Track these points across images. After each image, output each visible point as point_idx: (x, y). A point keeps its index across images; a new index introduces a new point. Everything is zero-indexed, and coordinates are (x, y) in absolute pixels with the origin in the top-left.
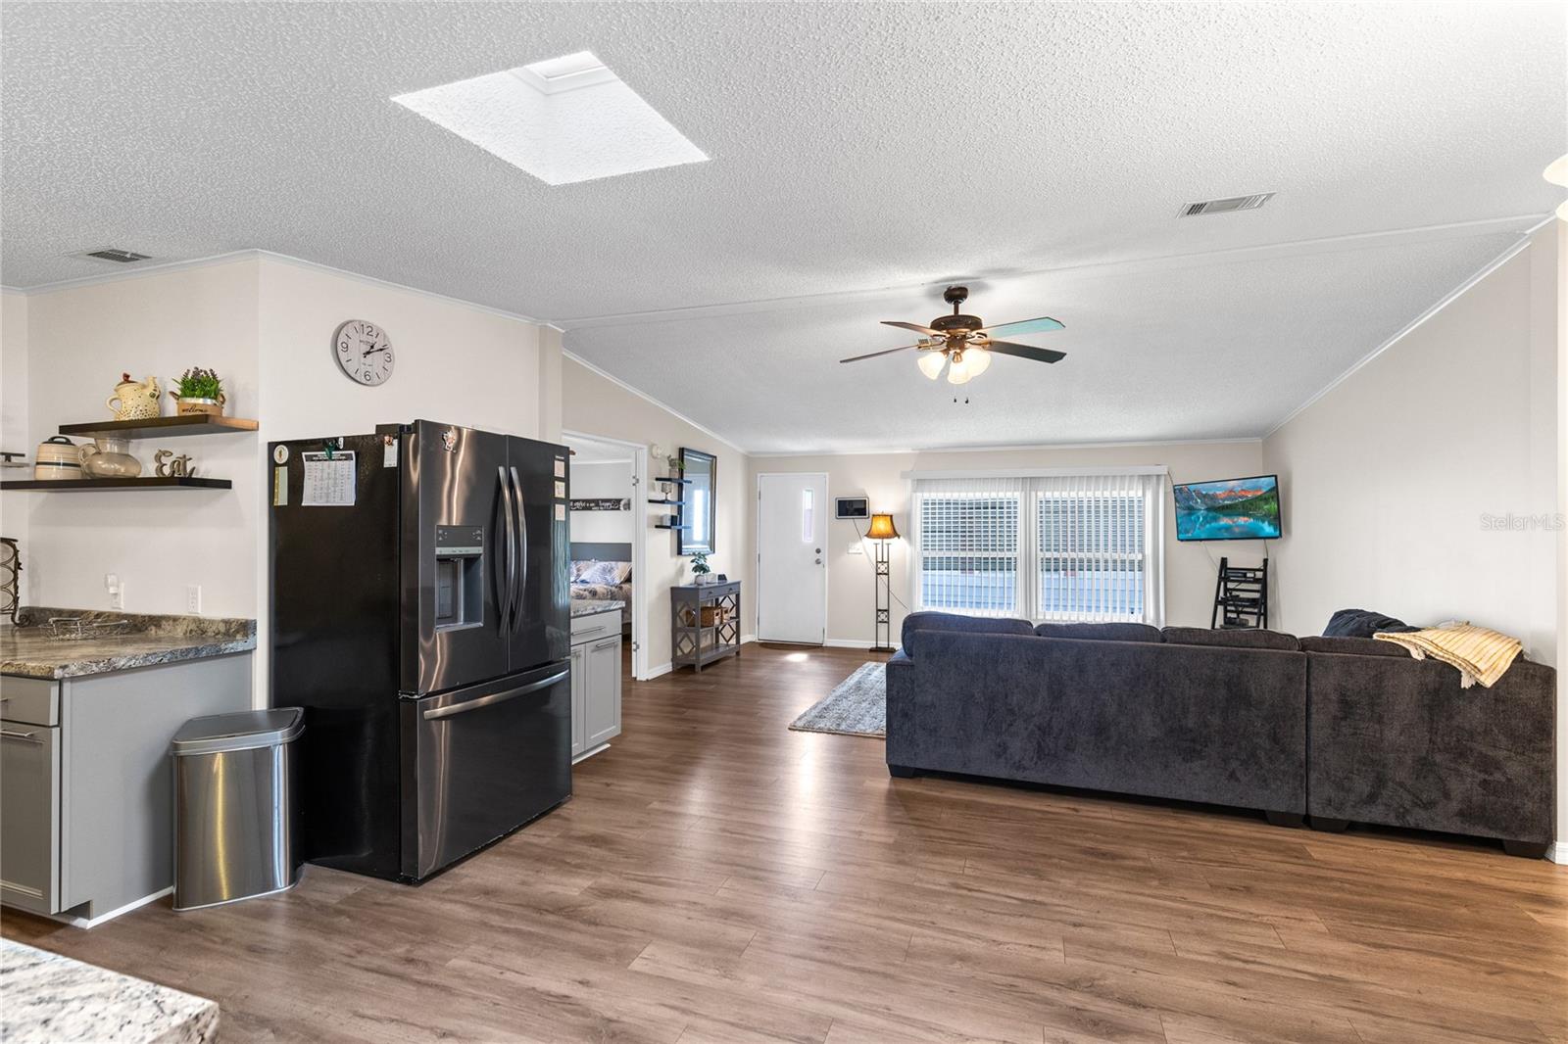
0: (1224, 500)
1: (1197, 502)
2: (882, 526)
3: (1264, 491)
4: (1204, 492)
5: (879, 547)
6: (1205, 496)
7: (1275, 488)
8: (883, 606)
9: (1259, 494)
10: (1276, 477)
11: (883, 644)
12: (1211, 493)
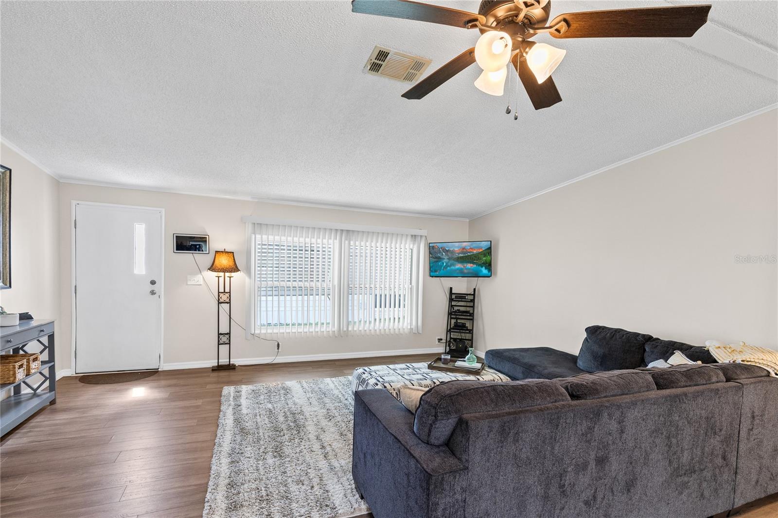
0: (459, 254)
1: (443, 254)
2: (224, 261)
3: (484, 249)
4: (447, 249)
5: (221, 279)
6: (448, 251)
7: (490, 248)
8: (224, 329)
9: (481, 251)
10: (491, 241)
11: (224, 361)
12: (452, 249)
